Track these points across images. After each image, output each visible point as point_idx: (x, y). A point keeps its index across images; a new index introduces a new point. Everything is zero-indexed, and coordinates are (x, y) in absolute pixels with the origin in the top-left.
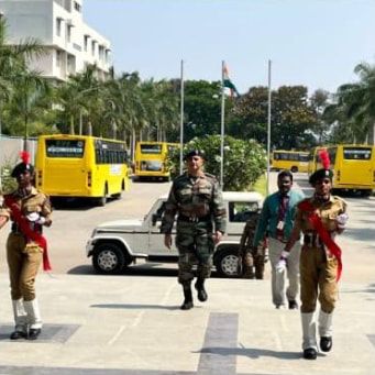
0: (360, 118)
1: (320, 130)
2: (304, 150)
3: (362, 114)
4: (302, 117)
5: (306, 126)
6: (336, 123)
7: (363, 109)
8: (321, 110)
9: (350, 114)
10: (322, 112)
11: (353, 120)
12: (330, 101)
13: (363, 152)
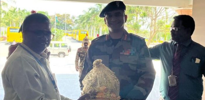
0: (84, 23)
1: (73, 25)
2: (69, 30)
3: (84, 22)
4: (69, 22)
5: (70, 24)
6: (78, 24)
7: (85, 21)
8: (74, 20)
9: (81, 22)
10: (74, 21)
11: (82, 23)
12: (76, 18)
13: (85, 32)
